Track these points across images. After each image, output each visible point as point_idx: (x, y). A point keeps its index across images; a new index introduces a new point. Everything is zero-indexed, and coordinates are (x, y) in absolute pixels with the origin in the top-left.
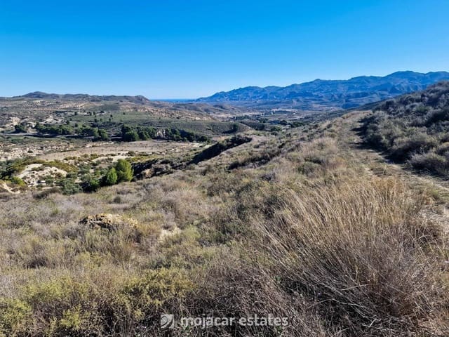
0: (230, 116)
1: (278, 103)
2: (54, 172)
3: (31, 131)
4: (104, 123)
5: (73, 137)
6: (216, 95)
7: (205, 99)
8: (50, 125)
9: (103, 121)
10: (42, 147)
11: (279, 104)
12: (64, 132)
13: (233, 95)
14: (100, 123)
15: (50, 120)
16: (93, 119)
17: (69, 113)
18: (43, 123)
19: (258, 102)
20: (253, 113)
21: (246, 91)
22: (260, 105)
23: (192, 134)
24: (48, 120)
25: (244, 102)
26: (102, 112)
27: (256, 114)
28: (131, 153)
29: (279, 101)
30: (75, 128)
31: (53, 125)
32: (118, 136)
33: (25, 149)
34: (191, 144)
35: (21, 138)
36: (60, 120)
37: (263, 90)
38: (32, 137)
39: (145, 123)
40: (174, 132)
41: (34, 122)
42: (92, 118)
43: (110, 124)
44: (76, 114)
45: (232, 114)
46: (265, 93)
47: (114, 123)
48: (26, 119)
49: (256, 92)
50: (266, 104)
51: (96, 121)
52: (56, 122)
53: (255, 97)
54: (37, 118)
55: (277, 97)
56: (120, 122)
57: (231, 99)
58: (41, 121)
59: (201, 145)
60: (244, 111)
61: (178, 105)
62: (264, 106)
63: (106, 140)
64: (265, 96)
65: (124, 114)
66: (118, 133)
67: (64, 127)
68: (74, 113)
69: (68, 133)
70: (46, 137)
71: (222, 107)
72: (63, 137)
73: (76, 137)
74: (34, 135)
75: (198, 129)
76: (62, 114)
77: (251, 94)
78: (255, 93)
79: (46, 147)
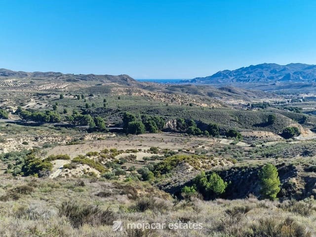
0: (243, 102)
1: (307, 86)
2: (87, 171)
3: (12, 118)
4: (98, 109)
5: (62, 126)
6: (218, 75)
7: (203, 79)
8: (32, 111)
9: (97, 107)
10: (37, 139)
11: (308, 88)
12: (53, 120)
13: (240, 74)
14: (93, 110)
15: (32, 104)
16: (83, 104)
17: (53, 97)
18: (25, 107)
19: (278, 84)
20: (275, 100)
21: (260, 70)
22: (280, 88)
23: (215, 127)
24: (30, 104)
25: (258, 84)
26: (91, 95)
27: (278, 100)
28: (153, 150)
29: (308, 83)
30: (64, 115)
31: (37, 110)
32: (118, 126)
33: (19, 140)
34: (216, 140)
35: (3, 126)
36: (44, 105)
37: (284, 68)
38: (16, 125)
39: (149, 111)
40: (189, 123)
41: (14, 106)
42: (81, 103)
43: (105, 111)
44: (61, 97)
45: (245, 99)
46: (287, 72)
47: (111, 110)
48: (5, 103)
49: (274, 71)
50: (289, 87)
51: (87, 106)
52: (39, 106)
53: (272, 78)
54: (17, 102)
55: (304, 77)
56: (116, 108)
57: (238, 80)
58: (22, 104)
59: (231, 141)
60: (261, 96)
61: (172, 88)
62: (288, 90)
63: (103, 131)
64: (287, 77)
65: (119, 98)
66: (117, 122)
67: (52, 113)
68: (58, 96)
69: (57, 121)
70: (32, 125)
71: (230, 91)
72: (51, 125)
73: (66, 126)
74: (18, 123)
75: (219, 120)
76: (44, 97)
77: (266, 74)
78: (271, 72)
79: (41, 138)
